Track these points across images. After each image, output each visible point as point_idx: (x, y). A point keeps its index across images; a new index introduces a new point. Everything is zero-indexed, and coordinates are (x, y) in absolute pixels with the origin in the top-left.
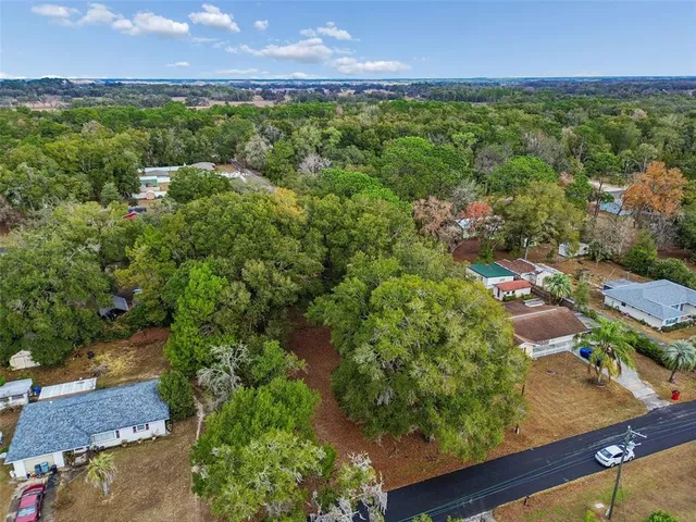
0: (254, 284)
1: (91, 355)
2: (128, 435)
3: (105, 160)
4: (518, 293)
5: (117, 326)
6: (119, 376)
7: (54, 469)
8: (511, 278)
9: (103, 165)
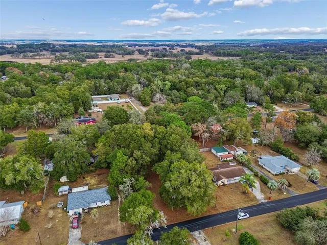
0: (137, 158)
1: (84, 178)
2: (99, 204)
3: (79, 98)
4: (228, 159)
5: (91, 168)
6: (93, 185)
7: (80, 213)
8: (227, 153)
9: (78, 100)
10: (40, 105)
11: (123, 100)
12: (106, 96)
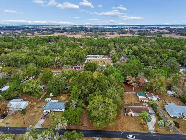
0: (83, 90)
1: (61, 96)
2: (59, 110)
4: (144, 101)
5: (66, 92)
6: (63, 100)
7: (48, 112)
8: (146, 97)
9: (79, 56)
10: (59, 57)
11: (104, 59)
12: (96, 56)
